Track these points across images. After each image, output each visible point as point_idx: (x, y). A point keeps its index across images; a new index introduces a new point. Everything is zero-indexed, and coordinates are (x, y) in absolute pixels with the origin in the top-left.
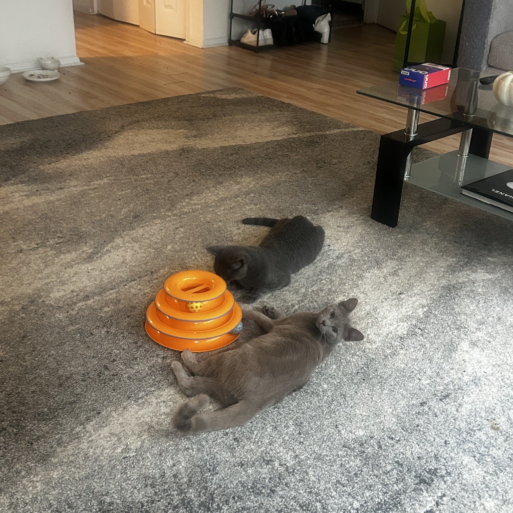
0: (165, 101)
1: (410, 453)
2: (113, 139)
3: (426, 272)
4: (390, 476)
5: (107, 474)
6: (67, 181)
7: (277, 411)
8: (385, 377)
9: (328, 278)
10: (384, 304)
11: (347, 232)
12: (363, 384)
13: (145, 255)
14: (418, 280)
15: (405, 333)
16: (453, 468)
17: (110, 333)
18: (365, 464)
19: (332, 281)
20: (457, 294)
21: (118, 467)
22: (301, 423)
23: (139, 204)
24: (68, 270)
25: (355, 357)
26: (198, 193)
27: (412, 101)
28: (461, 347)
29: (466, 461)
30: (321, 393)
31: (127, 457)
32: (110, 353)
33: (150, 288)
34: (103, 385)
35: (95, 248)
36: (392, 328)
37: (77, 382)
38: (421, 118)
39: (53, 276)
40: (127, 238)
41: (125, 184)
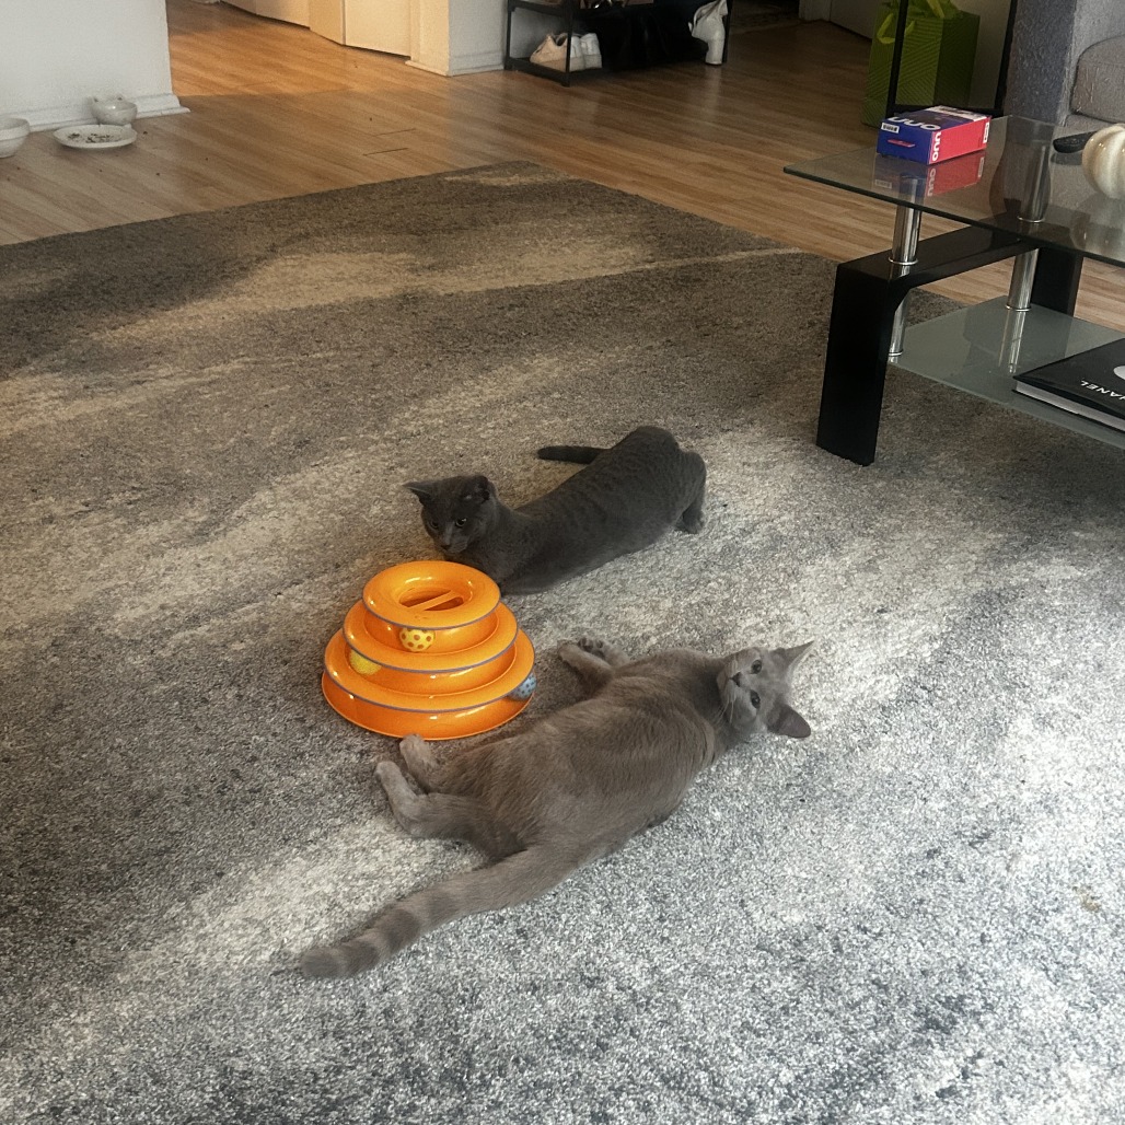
0: (366, 191)
1: (904, 961)
2: (252, 275)
3: (938, 564)
4: (860, 1013)
5: (238, 1007)
6: (151, 367)
7: (610, 869)
8: (849, 794)
9: (724, 578)
10: (845, 634)
11: (764, 477)
12: (801, 811)
13: (321, 527)
14: (920, 582)
15: (893, 697)
16: (998, 994)
17: (245, 698)
18: (806, 986)
19: (730, 584)
20: (1006, 612)
21: (262, 994)
22: (665, 896)
23: (310, 415)
24: (154, 561)
25: (783, 750)
26: (438, 392)
27: (905, 189)
28: (1016, 729)
29: (1028, 981)
30: (708, 831)
31: (283, 971)
32: (243, 742)
33: (332, 599)
34: (229, 812)
35: (213, 511)
36: (863, 687)
37: (172, 807)
38: (925, 226)
39: (121, 574)
40: (281, 490)
41: (279, 372)
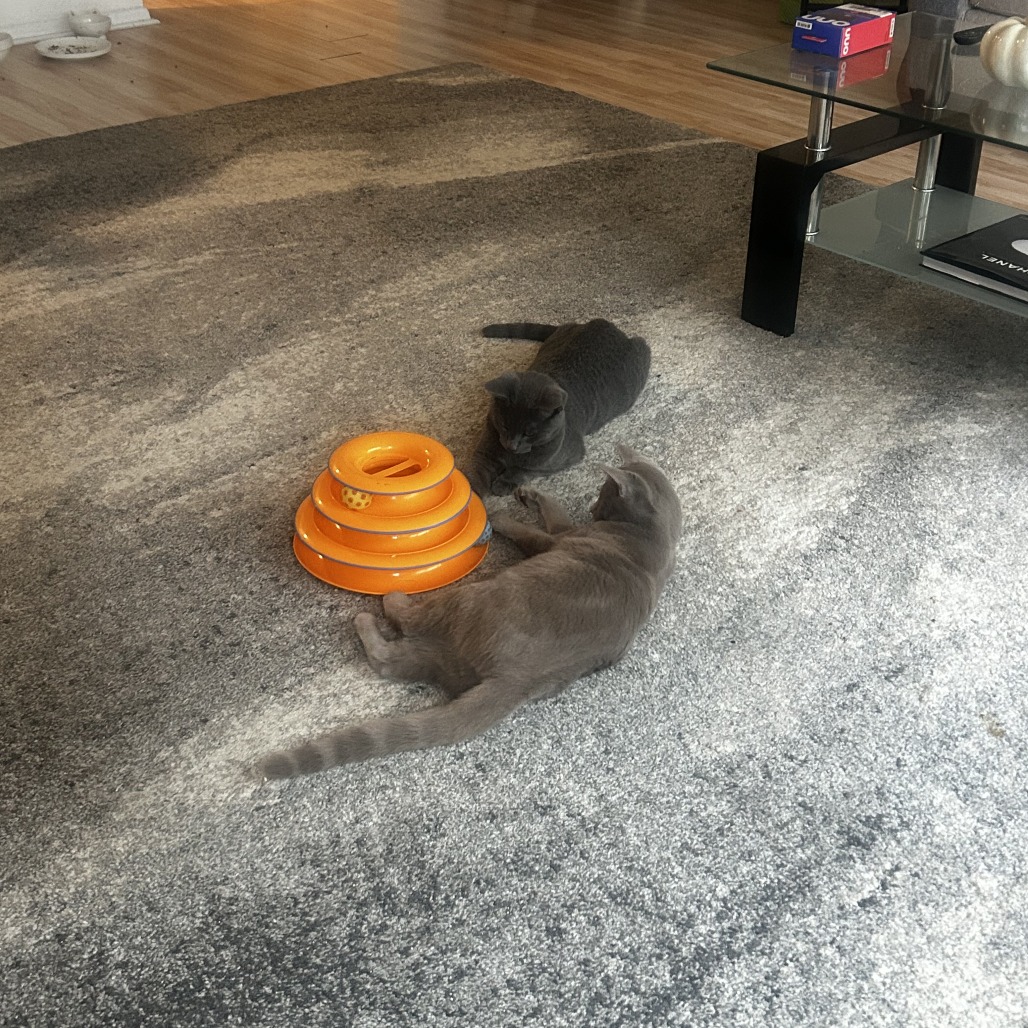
0: (323, 93)
1: (827, 786)
2: (220, 173)
3: (853, 424)
4: (788, 832)
5: (224, 840)
6: (129, 259)
7: (560, 707)
8: (775, 635)
9: (659, 442)
10: (769, 490)
11: (694, 349)
12: (732, 651)
13: (289, 404)
14: (837, 441)
15: (814, 546)
16: (913, 813)
17: (223, 560)
18: (739, 809)
19: (664, 447)
20: (916, 467)
21: (245, 828)
22: (610, 731)
23: (276, 301)
24: (137, 437)
25: (715, 597)
26: (394, 278)
27: (818, 81)
28: (926, 573)
29: (940, 800)
30: (648, 671)
31: (264, 807)
32: (223, 601)
33: (301, 469)
34: (212, 664)
35: (190, 391)
36: (786, 538)
37: (159, 661)
38: (837, 115)
39: (107, 450)
40: (252, 370)
41: (247, 261)
